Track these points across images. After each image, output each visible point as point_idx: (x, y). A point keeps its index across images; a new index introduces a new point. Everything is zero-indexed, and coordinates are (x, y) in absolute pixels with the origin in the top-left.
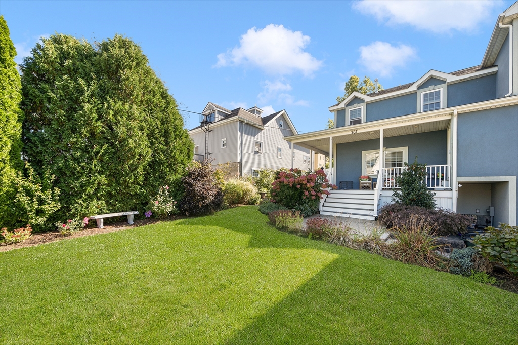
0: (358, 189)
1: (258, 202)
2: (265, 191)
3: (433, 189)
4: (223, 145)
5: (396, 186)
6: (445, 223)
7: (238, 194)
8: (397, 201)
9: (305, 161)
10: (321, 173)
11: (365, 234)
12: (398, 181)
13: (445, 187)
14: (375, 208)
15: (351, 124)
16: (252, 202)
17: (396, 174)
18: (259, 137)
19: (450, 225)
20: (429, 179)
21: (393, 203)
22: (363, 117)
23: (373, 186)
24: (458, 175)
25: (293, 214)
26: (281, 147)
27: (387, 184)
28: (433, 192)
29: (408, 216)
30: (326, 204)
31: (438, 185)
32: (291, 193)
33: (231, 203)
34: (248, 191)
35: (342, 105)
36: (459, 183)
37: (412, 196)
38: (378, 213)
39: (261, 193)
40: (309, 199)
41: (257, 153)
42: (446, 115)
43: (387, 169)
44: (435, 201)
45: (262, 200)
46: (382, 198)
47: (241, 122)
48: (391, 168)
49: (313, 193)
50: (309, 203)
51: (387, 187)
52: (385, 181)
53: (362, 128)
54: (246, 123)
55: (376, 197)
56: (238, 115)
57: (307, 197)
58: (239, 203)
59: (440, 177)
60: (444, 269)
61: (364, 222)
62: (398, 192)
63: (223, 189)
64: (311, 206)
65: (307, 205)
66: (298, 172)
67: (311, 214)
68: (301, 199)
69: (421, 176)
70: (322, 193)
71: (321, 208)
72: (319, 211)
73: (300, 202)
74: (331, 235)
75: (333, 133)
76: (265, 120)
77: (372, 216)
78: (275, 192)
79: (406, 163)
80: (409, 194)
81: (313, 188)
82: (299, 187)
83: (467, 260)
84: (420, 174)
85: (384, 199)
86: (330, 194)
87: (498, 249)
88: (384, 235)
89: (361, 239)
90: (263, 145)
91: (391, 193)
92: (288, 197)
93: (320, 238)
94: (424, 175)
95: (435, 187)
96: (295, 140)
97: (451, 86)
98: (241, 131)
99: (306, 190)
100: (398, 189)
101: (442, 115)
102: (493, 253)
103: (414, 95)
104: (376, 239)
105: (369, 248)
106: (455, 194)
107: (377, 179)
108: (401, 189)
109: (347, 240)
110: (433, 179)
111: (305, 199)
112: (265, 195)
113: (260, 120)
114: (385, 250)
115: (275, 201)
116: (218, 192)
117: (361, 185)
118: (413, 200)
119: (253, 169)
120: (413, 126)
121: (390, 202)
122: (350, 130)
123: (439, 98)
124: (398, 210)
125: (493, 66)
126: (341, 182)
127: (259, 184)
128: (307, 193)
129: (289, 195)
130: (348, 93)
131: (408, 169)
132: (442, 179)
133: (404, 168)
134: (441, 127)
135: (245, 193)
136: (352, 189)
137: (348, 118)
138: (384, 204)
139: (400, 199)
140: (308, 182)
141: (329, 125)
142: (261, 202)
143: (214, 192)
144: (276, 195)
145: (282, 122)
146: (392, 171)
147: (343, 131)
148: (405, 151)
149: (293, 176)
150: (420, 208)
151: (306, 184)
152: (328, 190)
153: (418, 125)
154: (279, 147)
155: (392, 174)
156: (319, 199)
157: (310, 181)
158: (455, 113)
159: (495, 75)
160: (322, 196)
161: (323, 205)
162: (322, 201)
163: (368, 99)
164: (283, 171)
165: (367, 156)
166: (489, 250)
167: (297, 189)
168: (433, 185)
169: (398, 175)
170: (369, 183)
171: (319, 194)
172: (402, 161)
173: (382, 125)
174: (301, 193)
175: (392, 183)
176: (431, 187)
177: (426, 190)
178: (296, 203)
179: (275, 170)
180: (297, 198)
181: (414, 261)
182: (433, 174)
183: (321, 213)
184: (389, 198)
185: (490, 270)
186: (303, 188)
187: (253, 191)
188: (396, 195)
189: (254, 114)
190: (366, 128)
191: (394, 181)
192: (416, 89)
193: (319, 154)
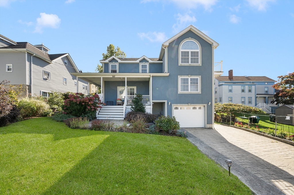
0: (116, 105)
1: (50, 114)
2: (56, 107)
3: (145, 105)
4: (9, 70)
5: (132, 104)
6: (148, 118)
7: (32, 109)
8: (133, 110)
9: (84, 88)
10: (96, 96)
11: (121, 125)
12: (133, 101)
13: (148, 104)
14: (124, 114)
15: (112, 72)
16: (45, 115)
17: (132, 98)
18: (47, 68)
19: (150, 118)
20: (143, 101)
21: (131, 111)
22: (117, 69)
23: (122, 104)
24: (152, 100)
25: (83, 119)
26: (66, 78)
27: (128, 103)
28: (145, 106)
29: (136, 116)
30: (100, 113)
31: (146, 103)
32: (79, 107)
33: (24, 116)
34: (42, 107)
35: (107, 61)
36: (153, 103)
37: (138, 108)
38: (125, 116)
39: (52, 109)
40: (90, 110)
41: (46, 79)
42: (148, 76)
43: (128, 96)
44: (146, 110)
45: (53, 113)
46: (127, 109)
47: (30, 54)
48: (130, 96)
49: (93, 107)
50: (90, 113)
51: (128, 104)
52: (128, 101)
53: (117, 75)
54: (35, 56)
55: (124, 109)
56: (27, 48)
57: (89, 110)
58: (32, 116)
59: (147, 100)
60: (147, 133)
61: (120, 120)
62: (133, 106)
63: (17, 105)
64: (91, 115)
65: (89, 114)
66: (82, 95)
67: (92, 119)
68: (85, 111)
69: (141, 99)
70: (97, 107)
71: (97, 116)
72: (96, 117)
73: (85, 113)
74: (105, 127)
75: (103, 75)
76: (53, 57)
77: (123, 118)
78: (66, 107)
79: (135, 94)
80: (137, 107)
81: (92, 104)
82: (84, 104)
83: (153, 129)
84: (140, 99)
85: (127, 110)
86: (102, 108)
87: (160, 123)
88: (128, 125)
89: (119, 127)
90: (51, 74)
91: (130, 107)
92: (77, 110)
93: (100, 130)
94: (142, 99)
95: (146, 104)
96: (79, 75)
97: (151, 64)
98: (29, 61)
99: (88, 106)
100: (133, 105)
101: (147, 75)
102: (159, 125)
103: (138, 64)
104: (125, 127)
105: (122, 130)
106: (151, 107)
107: (124, 100)
108: (134, 105)
109: (113, 129)
110: (145, 101)
111: (88, 111)
112: (56, 109)
113: (47, 56)
114: (129, 130)
115: (66, 113)
116: (13, 108)
117: (117, 103)
118: (138, 110)
119: (42, 91)
120: (138, 78)
121: (130, 110)
122: (112, 75)
123: (146, 68)
124: (133, 114)
125: (161, 60)
126: (107, 102)
127: (51, 102)
128: (89, 107)
129: (77, 109)
130: (109, 53)
131: (136, 96)
132: (148, 101)
133: (135, 96)
134: (147, 80)
135: (39, 108)
136: (113, 105)
137: (110, 69)
138: (127, 112)
139: (134, 109)
140: (89, 101)
141: (98, 68)
142: (52, 115)
143: (9, 107)
144: (67, 109)
145: (66, 61)
146: (131, 96)
147: (108, 75)
148: (135, 88)
149: (79, 97)
150: (141, 113)
151: (88, 103)
152: (101, 105)
153: (140, 78)
154: (64, 77)
155: (131, 98)
156: (96, 111)
157: (91, 101)
158: (151, 76)
159: (162, 64)
160: (98, 109)
161: (98, 114)
162: (97, 112)
163: (120, 61)
164: (69, 94)
165: (120, 89)
166: (158, 124)
167: (82, 105)
168: (145, 104)
169: (133, 99)
170: (121, 102)
171: (96, 108)
172: (134, 93)
173: (126, 75)
174: (85, 108)
175: (131, 102)
176: (144, 104)
177: (143, 105)
178: (82, 113)
179: (63, 93)
180: (83, 110)
181: (139, 132)
182: (145, 99)
183: (97, 118)
184: (129, 109)
185: (159, 131)
186: (87, 104)
187: (46, 107)
188: (132, 107)
189: (41, 50)
190: (119, 76)
191: (131, 101)
192: (139, 62)
193: (92, 84)
